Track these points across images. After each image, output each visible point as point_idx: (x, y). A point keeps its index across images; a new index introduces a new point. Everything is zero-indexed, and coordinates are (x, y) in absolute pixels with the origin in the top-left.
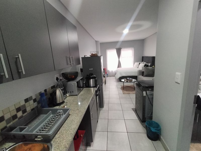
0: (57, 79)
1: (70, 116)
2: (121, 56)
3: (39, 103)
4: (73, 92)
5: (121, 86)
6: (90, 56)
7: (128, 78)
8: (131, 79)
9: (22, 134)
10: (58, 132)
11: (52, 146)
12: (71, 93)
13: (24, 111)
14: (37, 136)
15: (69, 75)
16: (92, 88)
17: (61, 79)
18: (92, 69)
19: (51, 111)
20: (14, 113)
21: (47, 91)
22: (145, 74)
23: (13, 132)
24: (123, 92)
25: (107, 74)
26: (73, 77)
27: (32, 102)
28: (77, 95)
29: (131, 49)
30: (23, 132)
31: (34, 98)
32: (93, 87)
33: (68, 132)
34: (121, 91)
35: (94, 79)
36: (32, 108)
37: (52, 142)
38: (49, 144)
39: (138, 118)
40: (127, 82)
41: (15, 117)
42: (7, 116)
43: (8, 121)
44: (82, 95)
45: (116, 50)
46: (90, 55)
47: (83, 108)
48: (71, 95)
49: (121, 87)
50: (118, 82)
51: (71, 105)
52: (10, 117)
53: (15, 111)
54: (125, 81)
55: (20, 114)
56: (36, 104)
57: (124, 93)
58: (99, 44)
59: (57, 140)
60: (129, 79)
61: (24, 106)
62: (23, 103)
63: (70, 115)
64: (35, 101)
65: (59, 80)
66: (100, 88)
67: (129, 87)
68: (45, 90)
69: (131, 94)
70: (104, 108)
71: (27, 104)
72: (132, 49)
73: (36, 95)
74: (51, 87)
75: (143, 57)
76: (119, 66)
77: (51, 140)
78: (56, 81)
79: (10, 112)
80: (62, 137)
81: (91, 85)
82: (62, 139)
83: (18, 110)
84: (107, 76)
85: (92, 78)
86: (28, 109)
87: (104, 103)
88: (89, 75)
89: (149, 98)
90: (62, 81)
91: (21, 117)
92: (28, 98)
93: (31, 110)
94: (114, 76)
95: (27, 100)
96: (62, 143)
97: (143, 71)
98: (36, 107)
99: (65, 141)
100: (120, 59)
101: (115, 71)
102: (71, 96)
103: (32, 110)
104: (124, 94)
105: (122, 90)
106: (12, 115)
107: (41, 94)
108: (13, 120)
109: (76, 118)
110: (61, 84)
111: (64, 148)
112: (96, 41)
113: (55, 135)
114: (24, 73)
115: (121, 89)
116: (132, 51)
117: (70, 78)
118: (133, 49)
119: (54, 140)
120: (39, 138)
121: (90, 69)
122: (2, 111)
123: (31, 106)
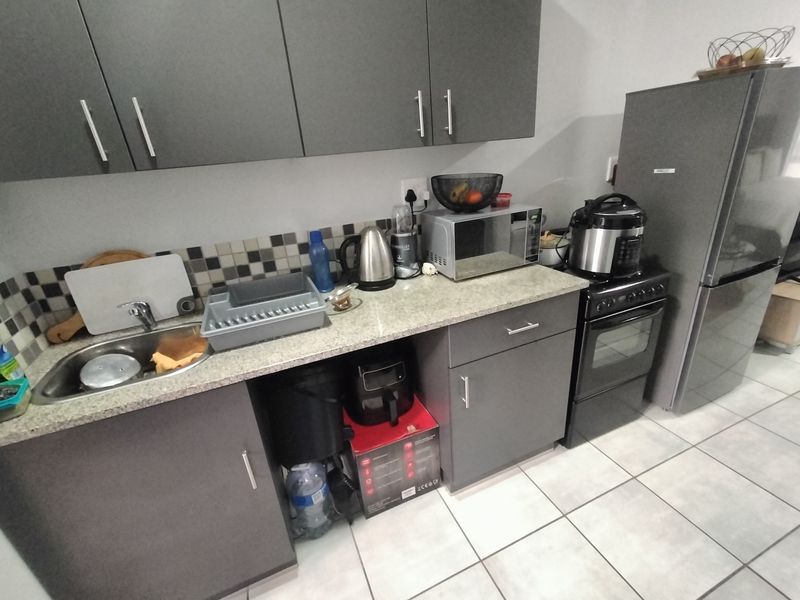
0: (411, 197)
4: (445, 262)
6: (697, 79)
12: (440, 263)
13: (270, 266)
17: (427, 199)
18: (672, 171)
20: (244, 261)
27: (293, 249)
28: (453, 280)
31: (301, 239)
36: (294, 266)
41: (244, 271)
42: (227, 262)
43: (229, 273)
46: (700, 73)
48: (440, 274)
52: (233, 268)
53: (245, 256)
55: (257, 268)
56: (306, 260)
61: (269, 253)
62: (267, 244)
64: (304, 248)
65: (415, 203)
68: (349, 228)
70: (677, 418)
71: (278, 250)
77: (216, 353)
78: (403, 203)
79: (233, 254)
83: (254, 256)
86: (283, 265)
91: (261, 277)
92: (280, 236)
93: (288, 271)
95: (277, 240)
98: (307, 267)
103: (295, 271)
106: (237, 265)
108: (241, 276)
113: (235, 349)
119: (219, 354)
121: (656, 171)
122: (216, 245)
123: (289, 259)
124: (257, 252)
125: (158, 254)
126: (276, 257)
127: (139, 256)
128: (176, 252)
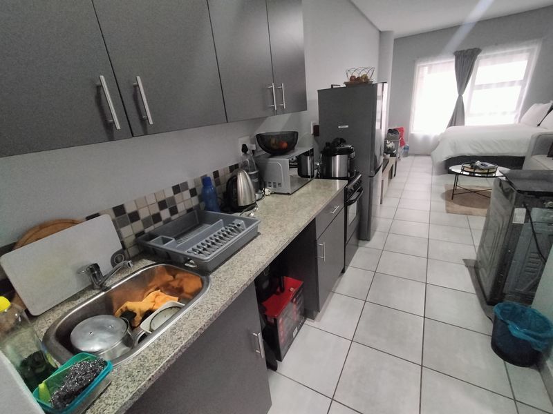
0: (245, 149)
1: (259, 237)
2: (474, 79)
3: (201, 199)
4: (280, 184)
5: (446, 187)
6: (345, 86)
7: (478, 163)
8: (490, 165)
9: (164, 249)
10: (227, 263)
11: (208, 282)
12: (275, 187)
13: (174, 211)
14: (190, 259)
15: (273, 141)
16: (338, 181)
17: (254, 148)
18: (347, 126)
19: (221, 220)
20: (156, 210)
21: (220, 174)
23: (152, 243)
24: (447, 206)
25: (407, 148)
26: (285, 145)
27: (187, 194)
28: (288, 194)
30: (166, 246)
31: (191, 186)
32: (339, 178)
33: (246, 266)
34: (442, 204)
35: (345, 157)
36: (188, 207)
37: (211, 276)
38: (204, 278)
39: (476, 290)
40: (472, 175)
41: (157, 218)
42: (144, 214)
43: (147, 223)
44: (302, 195)
45: (454, 60)
46: (345, 83)
47: (294, 224)
48: (275, 193)
49: (444, 190)
50: (440, 173)
51: (268, 214)
52: (149, 217)
53: (157, 206)
54: (463, 170)
55: (165, 214)
56: (195, 201)
57: (450, 209)
58: (393, 41)
59: (221, 275)
60: (483, 167)
61: (172, 199)
62: (170, 193)
63: (259, 234)
64: (193, 192)
65: (248, 152)
66: (365, 186)
67: (475, 192)
68: (216, 174)
69: (478, 215)
70: (370, 242)
71: (177, 196)
73: (195, 181)
74: (230, 167)
77: (211, 272)
78: (242, 153)
79: (148, 206)
80: (231, 273)
81: (335, 174)
82: (229, 276)
83: (162, 205)
84: (406, 155)
85: (341, 153)
86: (181, 208)
87: (375, 231)
88: (331, 142)
89: (534, 234)
90: (257, 155)
91: (168, 220)
92: (178, 185)
93: (186, 212)
94: (429, 155)
95: (177, 189)
96: (228, 283)
98: (196, 206)
99: (234, 280)
100: (463, 96)
102: (275, 195)
103: (189, 211)
104: (448, 212)
105: (446, 199)
106: (152, 214)
107: (205, 180)
108: (155, 222)
109: (270, 242)
110: (252, 162)
111: (229, 292)
112: (380, 31)
113: (220, 266)
114: (151, 123)
115: (442, 196)
117: (275, 147)
118: (536, 48)
119: (215, 273)
120: (191, 264)
121: (339, 127)
122: (135, 201)
123: (185, 202)
124: (164, 201)
125: (89, 218)
126: (177, 202)
127: (73, 223)
128: (105, 212)
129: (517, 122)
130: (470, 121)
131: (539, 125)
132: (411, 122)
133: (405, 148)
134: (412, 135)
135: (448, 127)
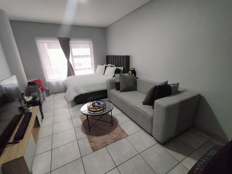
5: (81, 118)
22: (122, 86)
24: (90, 141)
25: (48, 91)
29: (87, 42)
45: (58, 41)
57: (93, 145)
67: (99, 120)
72: (89, 42)
75: (107, 57)
76: (71, 71)
84: (48, 94)
97: (117, 81)
100: (70, 60)
101: (63, 83)
104: (94, 150)
105: (86, 136)
115: (83, 130)
116: (90, 45)
118: (91, 42)
129: (94, 73)
130: (77, 73)
131: (104, 74)
132: (45, 75)
133: (46, 91)
134: (49, 83)
135: (67, 77)
